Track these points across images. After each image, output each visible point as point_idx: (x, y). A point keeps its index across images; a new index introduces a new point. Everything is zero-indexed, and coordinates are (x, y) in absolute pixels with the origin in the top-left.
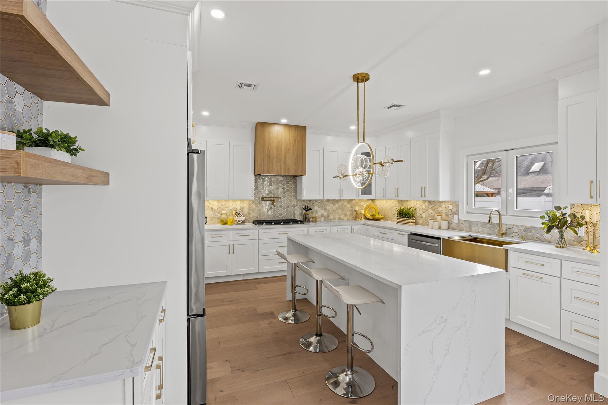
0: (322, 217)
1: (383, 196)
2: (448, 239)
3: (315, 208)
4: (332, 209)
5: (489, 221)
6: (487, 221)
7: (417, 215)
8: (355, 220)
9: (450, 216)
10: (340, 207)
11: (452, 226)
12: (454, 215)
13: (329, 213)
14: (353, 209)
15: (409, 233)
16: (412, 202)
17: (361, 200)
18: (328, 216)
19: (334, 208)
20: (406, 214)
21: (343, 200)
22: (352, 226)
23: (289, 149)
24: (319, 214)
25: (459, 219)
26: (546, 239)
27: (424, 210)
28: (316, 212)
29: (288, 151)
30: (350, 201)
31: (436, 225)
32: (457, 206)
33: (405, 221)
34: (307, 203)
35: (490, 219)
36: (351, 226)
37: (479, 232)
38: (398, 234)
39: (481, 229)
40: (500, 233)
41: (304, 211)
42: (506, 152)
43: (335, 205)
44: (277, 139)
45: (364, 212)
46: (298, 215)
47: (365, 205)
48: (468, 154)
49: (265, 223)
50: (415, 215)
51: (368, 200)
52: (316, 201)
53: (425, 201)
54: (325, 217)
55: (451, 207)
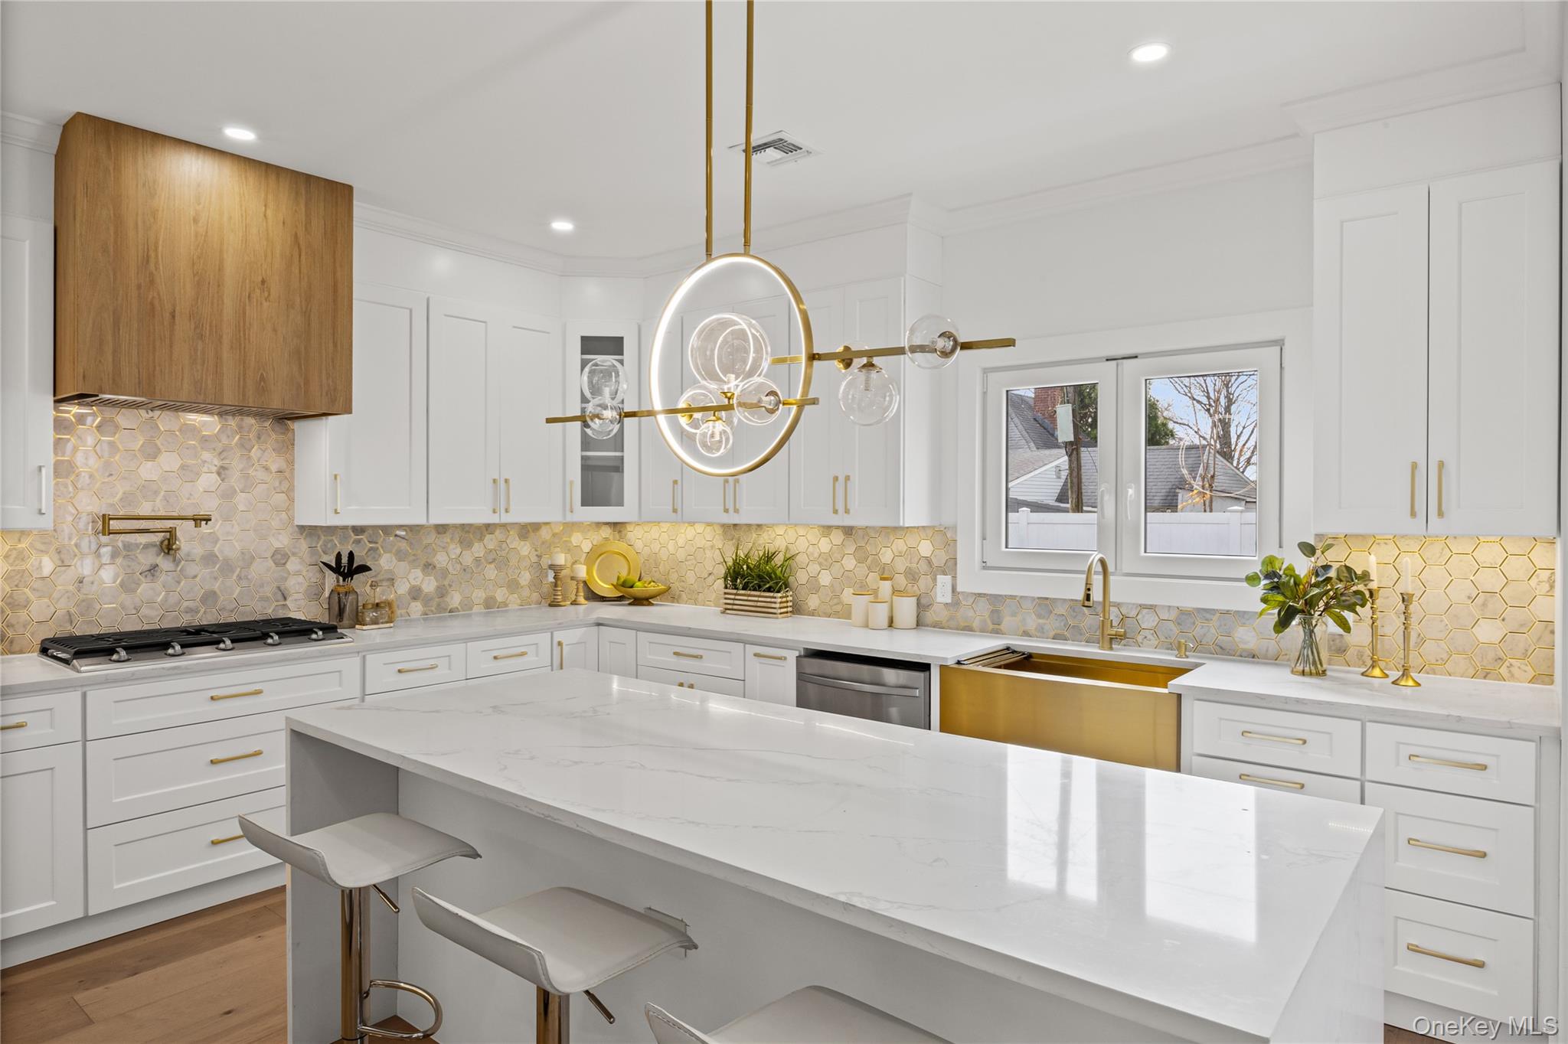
0: (415, 599)
1: (675, 511)
2: (956, 666)
3: (385, 562)
4: (458, 566)
5: (1088, 597)
6: (1080, 596)
7: (800, 577)
8: (550, 605)
9: (923, 583)
10: (490, 557)
11: (930, 616)
12: (938, 576)
13: (446, 583)
14: (546, 561)
15: (800, 651)
16: (780, 531)
17: (571, 527)
18: (442, 596)
19: (468, 559)
20: (760, 577)
21: (504, 526)
22: (555, 633)
23: (263, 282)
24: (402, 588)
25: (959, 589)
26: (1242, 646)
27: (827, 561)
28: (388, 580)
29: (258, 291)
30: (527, 530)
31: (881, 613)
32: (950, 544)
33: (759, 604)
34: (344, 539)
35: (1089, 590)
36: (550, 634)
37: (1026, 634)
38: (755, 655)
39: (1032, 623)
40: (1106, 633)
41: (331, 579)
42: (1114, 362)
43: (470, 545)
44: (196, 221)
45: (588, 573)
46: (301, 596)
47: (586, 547)
48: (988, 365)
49: (125, 648)
50: (791, 579)
51: (599, 525)
52: (387, 530)
53: (828, 529)
54: (427, 601)
55: (925, 548)
